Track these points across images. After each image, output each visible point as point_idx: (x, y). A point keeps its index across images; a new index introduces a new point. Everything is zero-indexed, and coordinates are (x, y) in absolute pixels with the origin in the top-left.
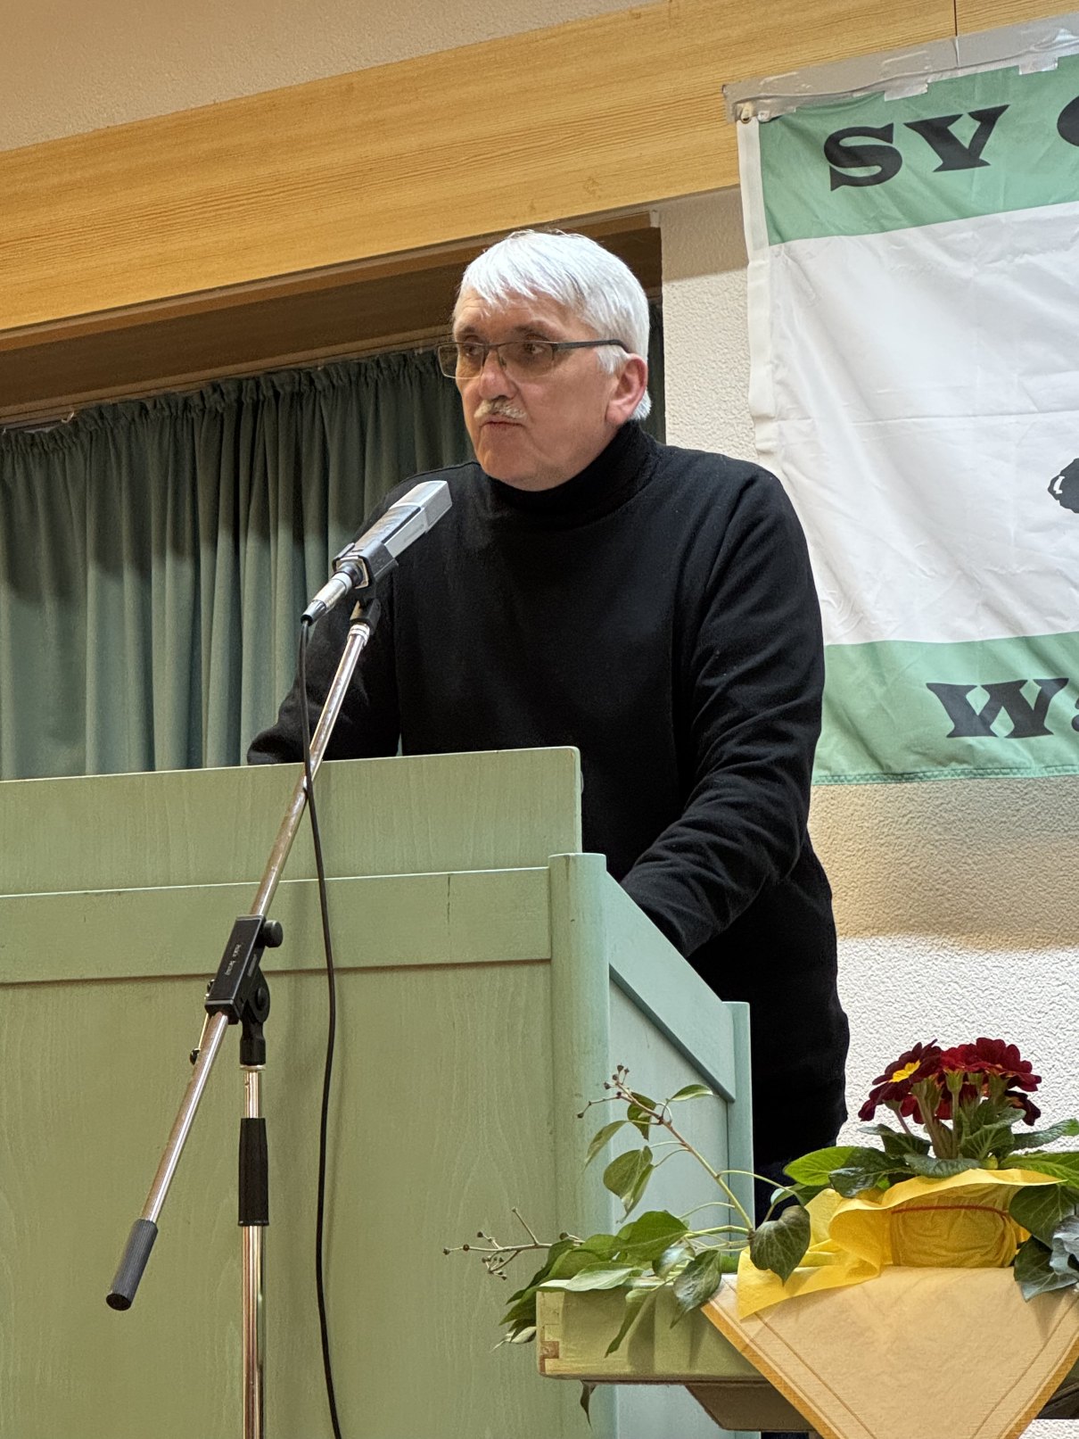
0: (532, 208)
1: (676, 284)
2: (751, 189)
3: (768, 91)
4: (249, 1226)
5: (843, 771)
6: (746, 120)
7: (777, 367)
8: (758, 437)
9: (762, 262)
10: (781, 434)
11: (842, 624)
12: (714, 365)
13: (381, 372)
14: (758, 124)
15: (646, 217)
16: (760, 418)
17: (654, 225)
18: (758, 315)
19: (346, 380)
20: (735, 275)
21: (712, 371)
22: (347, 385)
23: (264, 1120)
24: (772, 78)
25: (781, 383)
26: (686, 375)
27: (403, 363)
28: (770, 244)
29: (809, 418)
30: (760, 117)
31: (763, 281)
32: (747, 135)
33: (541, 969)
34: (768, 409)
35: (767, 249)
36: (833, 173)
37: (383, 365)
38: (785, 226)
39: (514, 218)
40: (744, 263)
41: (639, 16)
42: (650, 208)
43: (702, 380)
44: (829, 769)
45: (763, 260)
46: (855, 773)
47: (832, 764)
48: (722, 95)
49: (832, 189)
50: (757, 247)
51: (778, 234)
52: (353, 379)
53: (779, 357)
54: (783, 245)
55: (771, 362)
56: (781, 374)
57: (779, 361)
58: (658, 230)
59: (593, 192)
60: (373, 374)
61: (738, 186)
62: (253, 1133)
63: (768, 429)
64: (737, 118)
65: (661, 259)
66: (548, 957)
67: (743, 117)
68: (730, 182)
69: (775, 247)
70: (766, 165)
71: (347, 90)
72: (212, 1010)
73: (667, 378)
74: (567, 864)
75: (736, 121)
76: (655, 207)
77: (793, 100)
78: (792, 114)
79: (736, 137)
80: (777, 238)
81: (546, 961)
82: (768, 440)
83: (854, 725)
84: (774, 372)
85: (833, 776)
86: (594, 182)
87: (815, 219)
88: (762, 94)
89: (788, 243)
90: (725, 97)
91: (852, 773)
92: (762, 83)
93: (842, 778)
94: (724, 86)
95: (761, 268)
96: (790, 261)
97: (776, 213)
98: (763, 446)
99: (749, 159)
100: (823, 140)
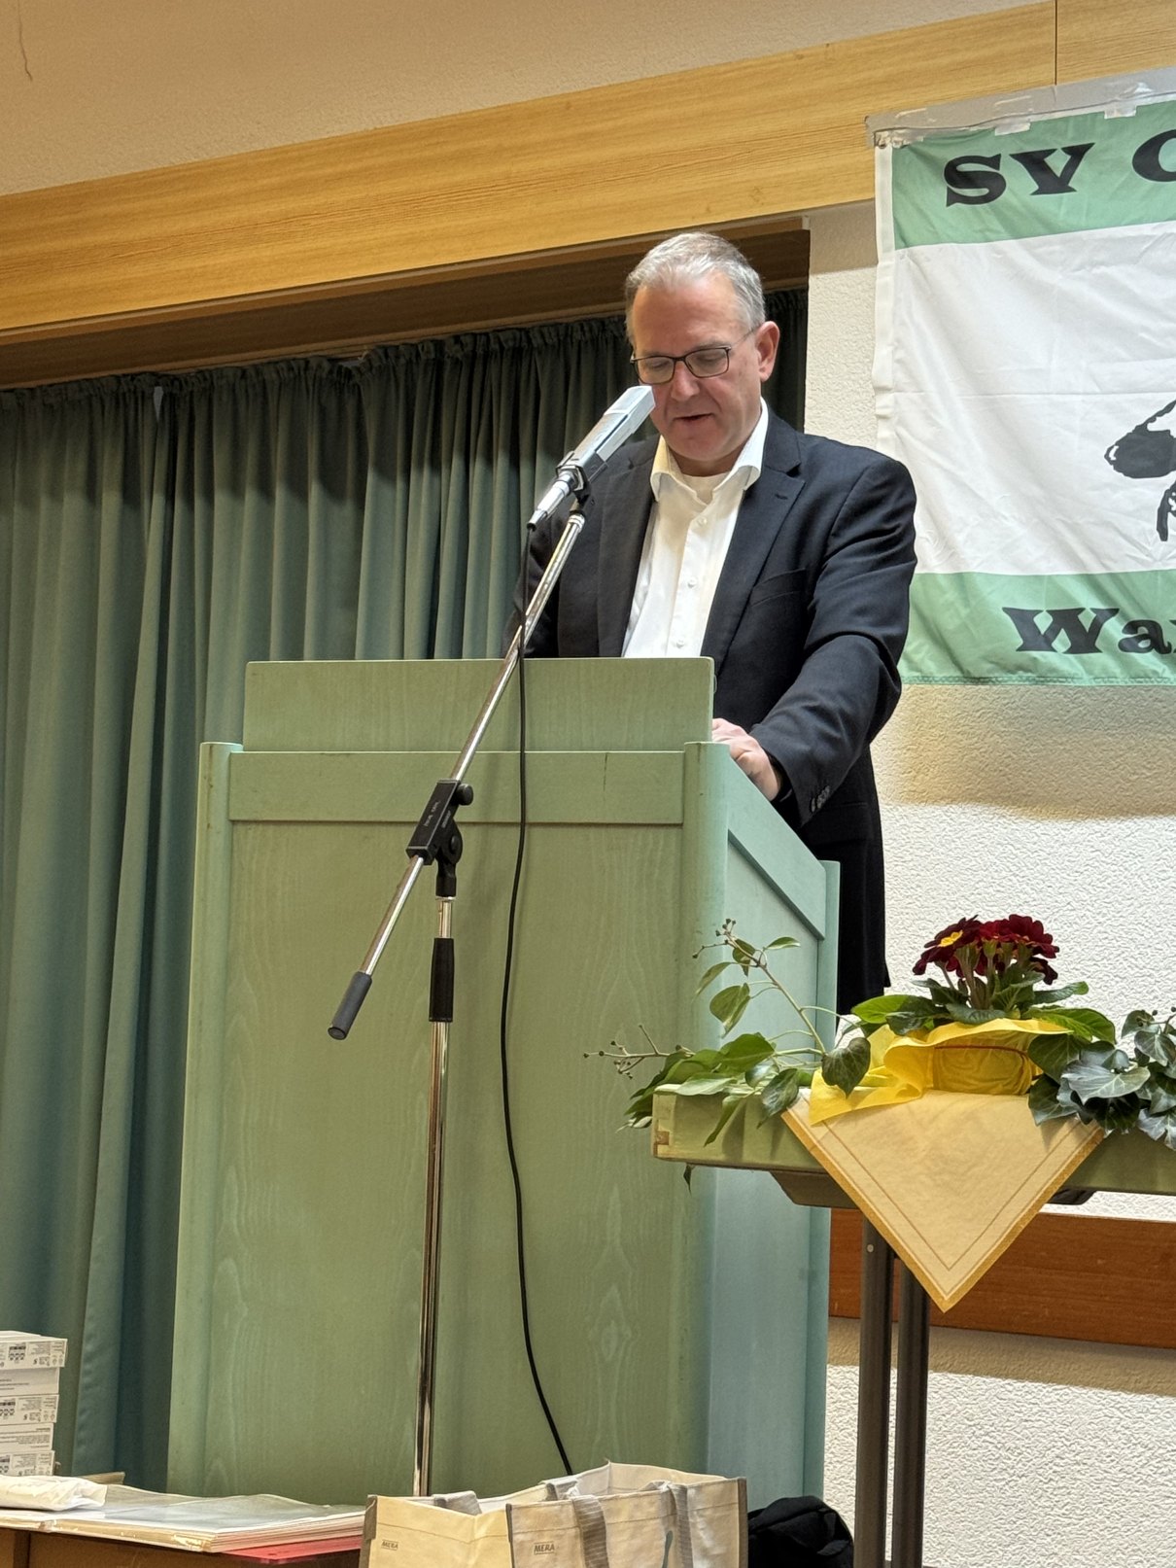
0: (708, 210)
1: (820, 276)
2: (883, 202)
3: (901, 123)
4: (437, 1022)
5: (931, 673)
6: (883, 146)
7: (896, 349)
8: (878, 405)
9: (887, 263)
10: (896, 402)
11: (938, 556)
12: (846, 343)
13: (584, 335)
14: (891, 149)
15: (799, 220)
16: (881, 390)
17: (805, 227)
18: (884, 305)
19: (555, 339)
20: (868, 271)
21: (844, 348)
22: (556, 345)
23: (453, 940)
24: (905, 113)
25: (899, 361)
26: (824, 351)
27: (601, 328)
28: (896, 249)
29: (922, 391)
30: (894, 144)
31: (889, 279)
32: (884, 156)
33: (674, 831)
34: (887, 382)
35: (894, 252)
36: (950, 193)
37: (586, 328)
38: (910, 235)
39: (693, 218)
40: (875, 263)
41: (801, 57)
42: (803, 214)
43: (836, 356)
44: (919, 671)
45: (890, 259)
46: (941, 676)
47: (923, 668)
48: (865, 125)
49: (948, 205)
50: (887, 250)
51: (903, 240)
52: (562, 338)
53: (898, 340)
54: (906, 249)
55: (892, 344)
56: (900, 354)
57: (899, 343)
58: (809, 232)
59: (757, 200)
60: (577, 336)
61: (873, 199)
62: (443, 950)
63: (886, 399)
64: (876, 144)
65: (809, 256)
66: (678, 821)
67: (880, 143)
68: (867, 196)
69: (900, 251)
70: (896, 184)
71: (567, 108)
72: (411, 854)
73: (808, 352)
74: (699, 749)
75: (875, 146)
76: (806, 213)
77: (920, 131)
78: (920, 143)
79: (874, 160)
80: (903, 244)
81: (680, 826)
82: (886, 407)
83: (941, 636)
84: (893, 353)
85: (923, 677)
86: (759, 192)
87: (931, 229)
88: (897, 126)
89: (911, 248)
90: (867, 126)
91: (939, 675)
92: (897, 116)
93: (931, 679)
94: (867, 117)
95: (888, 267)
96: (912, 263)
97: (903, 221)
98: (879, 412)
99: (883, 178)
100: (944, 165)
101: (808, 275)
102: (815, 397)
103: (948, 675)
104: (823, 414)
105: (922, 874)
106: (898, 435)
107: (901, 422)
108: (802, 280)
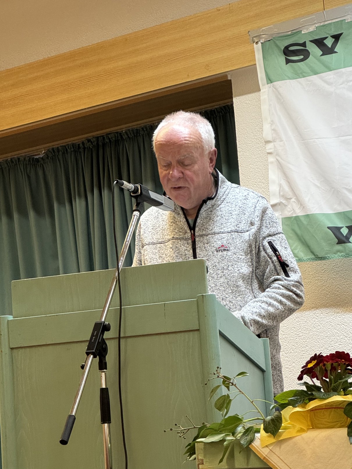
1: (238, 98)
2: (260, 65)
3: (263, 32)
4: (104, 423)
6: (257, 43)
8: (267, 148)
9: (264, 90)
10: (275, 146)
11: (299, 208)
12: (252, 124)
13: (145, 132)
14: (261, 44)
15: (227, 76)
16: (268, 142)
17: (229, 79)
18: (265, 107)
19: (133, 135)
20: (257, 94)
21: (251, 126)
22: (133, 137)
23: (107, 388)
24: (264, 28)
25: (273, 130)
26: (243, 128)
27: (151, 128)
28: (267, 84)
29: (282, 141)
30: (261, 41)
31: (266, 96)
32: (258, 48)
33: (196, 333)
34: (270, 138)
35: (267, 86)
36: (286, 59)
37: (145, 129)
38: (272, 78)
40: (260, 90)
41: (220, 10)
42: (227, 73)
43: (248, 129)
46: (307, 258)
47: (299, 256)
48: (248, 35)
49: (286, 64)
50: (263, 85)
51: (270, 80)
52: (135, 134)
53: (272, 121)
54: (271, 84)
55: (270, 123)
56: (273, 127)
57: (272, 123)
58: (231, 80)
59: (208, 69)
60: (142, 133)
61: (256, 64)
62: (104, 393)
63: (270, 146)
65: (232, 90)
68: (252, 63)
69: (269, 85)
70: (264, 58)
71: (126, 40)
72: (88, 354)
74: (203, 297)
75: (253, 43)
76: (229, 73)
77: (271, 35)
79: (254, 49)
80: (269, 82)
81: (198, 330)
82: (271, 149)
83: (305, 241)
85: (299, 259)
86: (208, 66)
88: (262, 34)
89: (273, 83)
90: (249, 35)
91: (305, 258)
92: (261, 30)
93: (302, 260)
94: (249, 32)
95: (264, 92)
96: (274, 89)
97: (268, 73)
98: (268, 151)
99: (259, 56)
100: (283, 48)
101: (232, 98)
102: (241, 147)
103: (309, 258)
104: (245, 154)
105: (307, 340)
106: (277, 159)
107: (277, 155)
108: (229, 100)
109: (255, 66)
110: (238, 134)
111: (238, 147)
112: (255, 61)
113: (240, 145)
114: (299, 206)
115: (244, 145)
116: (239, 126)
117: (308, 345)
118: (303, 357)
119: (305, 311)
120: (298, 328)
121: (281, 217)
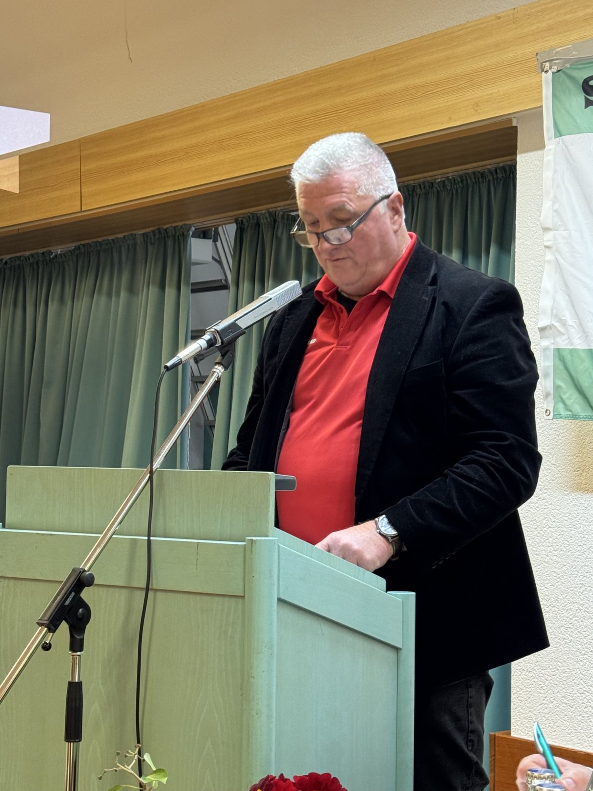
1: (523, 155)
2: (547, 108)
3: (556, 56)
4: (71, 742)
6: (547, 72)
7: (554, 203)
8: (545, 239)
9: (551, 147)
10: (555, 238)
11: (579, 338)
12: (538, 197)
14: (551, 73)
15: (510, 121)
16: (546, 229)
17: (514, 124)
18: (548, 174)
20: (540, 152)
21: (537, 200)
23: (81, 682)
24: (560, 49)
25: (556, 211)
26: (526, 202)
28: (555, 138)
29: (568, 230)
30: (552, 70)
31: (551, 157)
32: (547, 77)
33: (240, 600)
34: (549, 224)
35: (554, 140)
36: (586, 99)
38: (562, 127)
39: (442, 124)
40: (542, 146)
41: (499, 18)
42: (512, 116)
43: (533, 205)
45: (551, 143)
48: (536, 59)
49: (586, 107)
50: (550, 139)
51: (559, 133)
53: (555, 197)
54: (561, 138)
55: (552, 200)
56: (556, 206)
57: (555, 200)
58: (517, 127)
59: (476, 111)
61: (542, 106)
63: (549, 235)
64: (543, 71)
65: (517, 142)
67: (545, 70)
68: (538, 105)
69: (557, 139)
70: (554, 95)
74: (252, 543)
75: (542, 72)
76: (514, 115)
77: (567, 61)
78: (568, 68)
79: (542, 81)
80: (558, 135)
81: (243, 597)
82: (549, 240)
86: (477, 105)
87: (575, 124)
88: (555, 58)
89: (562, 137)
90: (538, 59)
91: (582, 414)
92: (554, 52)
94: (537, 53)
95: (551, 149)
96: (564, 147)
97: (558, 121)
98: (547, 244)
99: (547, 92)
100: (581, 82)
101: (516, 154)
102: (521, 231)
103: (587, 415)
104: (525, 242)
106: (556, 258)
107: (557, 251)
108: (514, 156)
109: (539, 109)
110: (519, 211)
111: (516, 231)
112: (542, 101)
113: (521, 229)
114: (581, 334)
115: (526, 229)
116: (521, 200)
117: (585, 543)
118: (578, 560)
119: (586, 492)
120: (575, 515)
121: (552, 347)
